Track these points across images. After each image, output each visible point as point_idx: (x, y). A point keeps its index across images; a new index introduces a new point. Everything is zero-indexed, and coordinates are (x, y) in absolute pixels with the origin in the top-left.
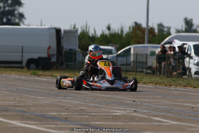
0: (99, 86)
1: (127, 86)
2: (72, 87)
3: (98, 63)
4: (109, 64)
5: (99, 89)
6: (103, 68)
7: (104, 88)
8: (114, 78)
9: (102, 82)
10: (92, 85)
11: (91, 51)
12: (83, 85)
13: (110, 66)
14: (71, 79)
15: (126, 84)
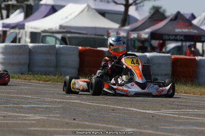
0: (126, 91)
1: (162, 91)
3: (123, 60)
4: (137, 61)
5: (126, 95)
6: (130, 67)
7: (133, 94)
8: (145, 81)
9: (129, 85)
10: (117, 89)
11: (111, 44)
12: (104, 89)
13: (139, 64)
14: (87, 80)
15: (161, 88)
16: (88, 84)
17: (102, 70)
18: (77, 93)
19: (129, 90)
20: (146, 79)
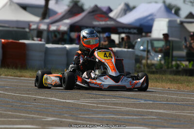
0: (99, 84)
1: (136, 84)
2: (60, 86)
3: (96, 53)
4: (110, 54)
5: (100, 88)
6: (103, 61)
7: (106, 87)
8: (118, 74)
9: (103, 78)
11: (84, 37)
12: (77, 83)
13: (112, 58)
14: (59, 75)
15: (135, 81)
16: (61, 78)
17: (74, 64)
18: (50, 88)
19: (103, 83)
20: (120, 72)
